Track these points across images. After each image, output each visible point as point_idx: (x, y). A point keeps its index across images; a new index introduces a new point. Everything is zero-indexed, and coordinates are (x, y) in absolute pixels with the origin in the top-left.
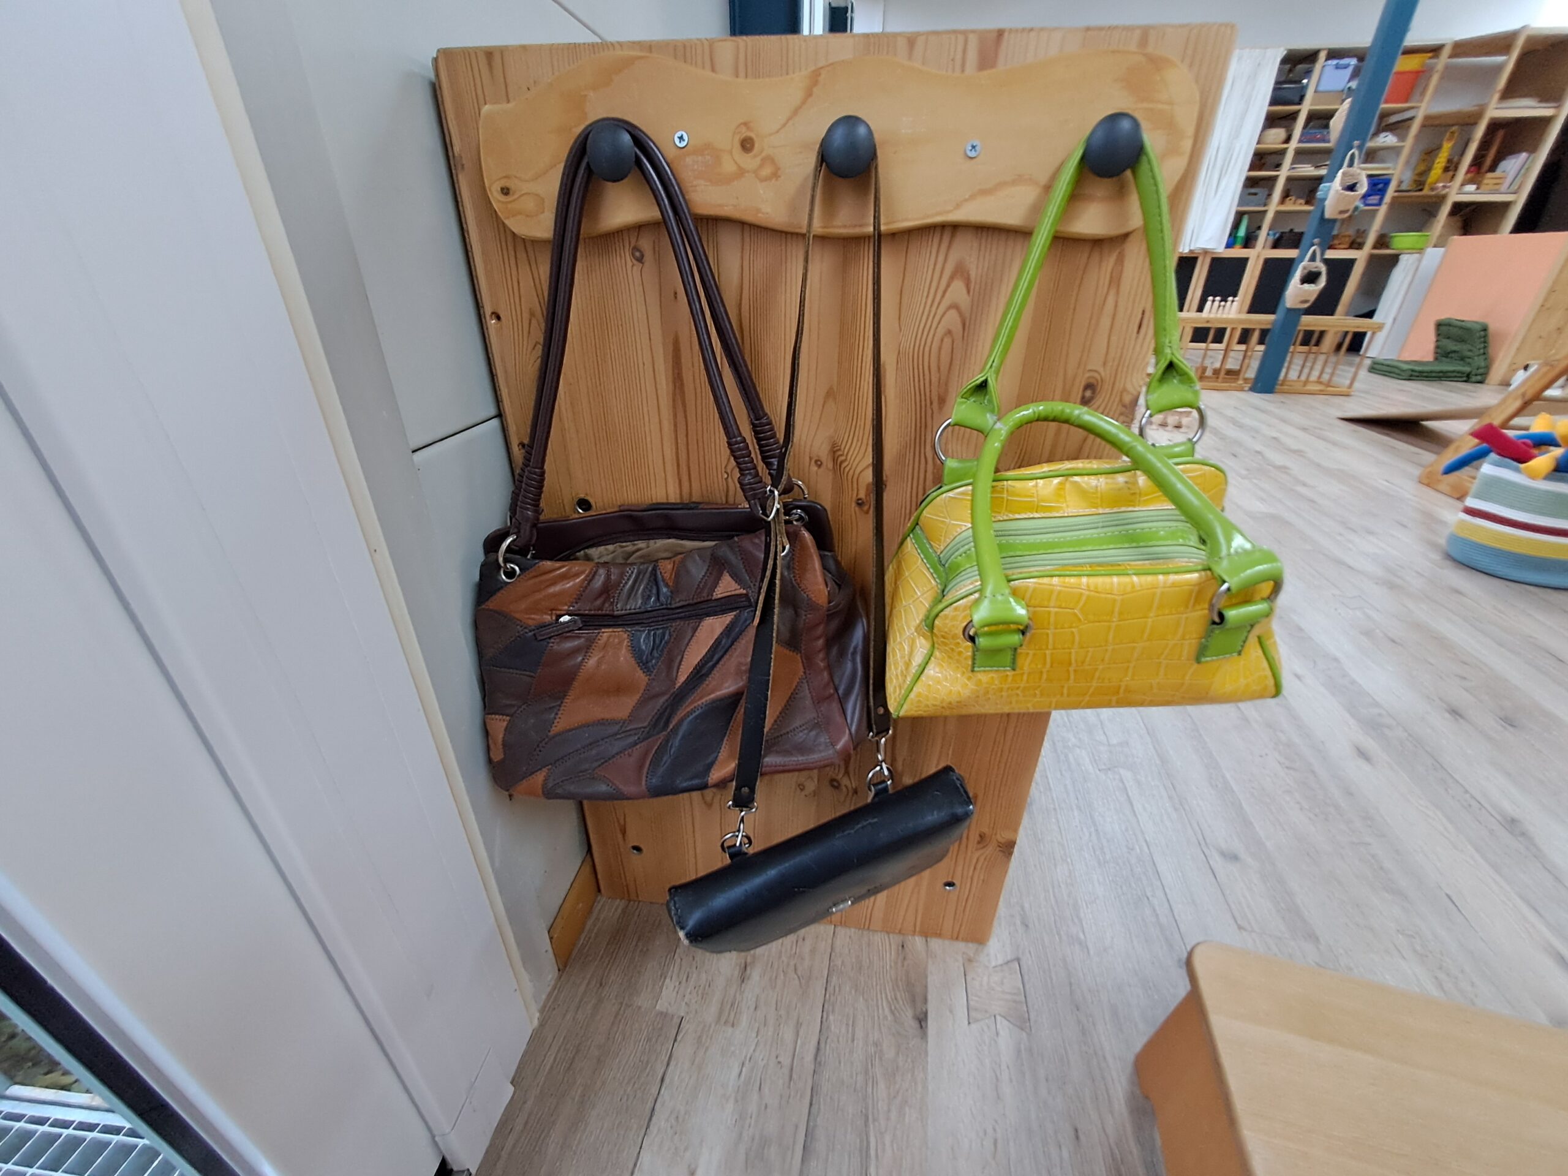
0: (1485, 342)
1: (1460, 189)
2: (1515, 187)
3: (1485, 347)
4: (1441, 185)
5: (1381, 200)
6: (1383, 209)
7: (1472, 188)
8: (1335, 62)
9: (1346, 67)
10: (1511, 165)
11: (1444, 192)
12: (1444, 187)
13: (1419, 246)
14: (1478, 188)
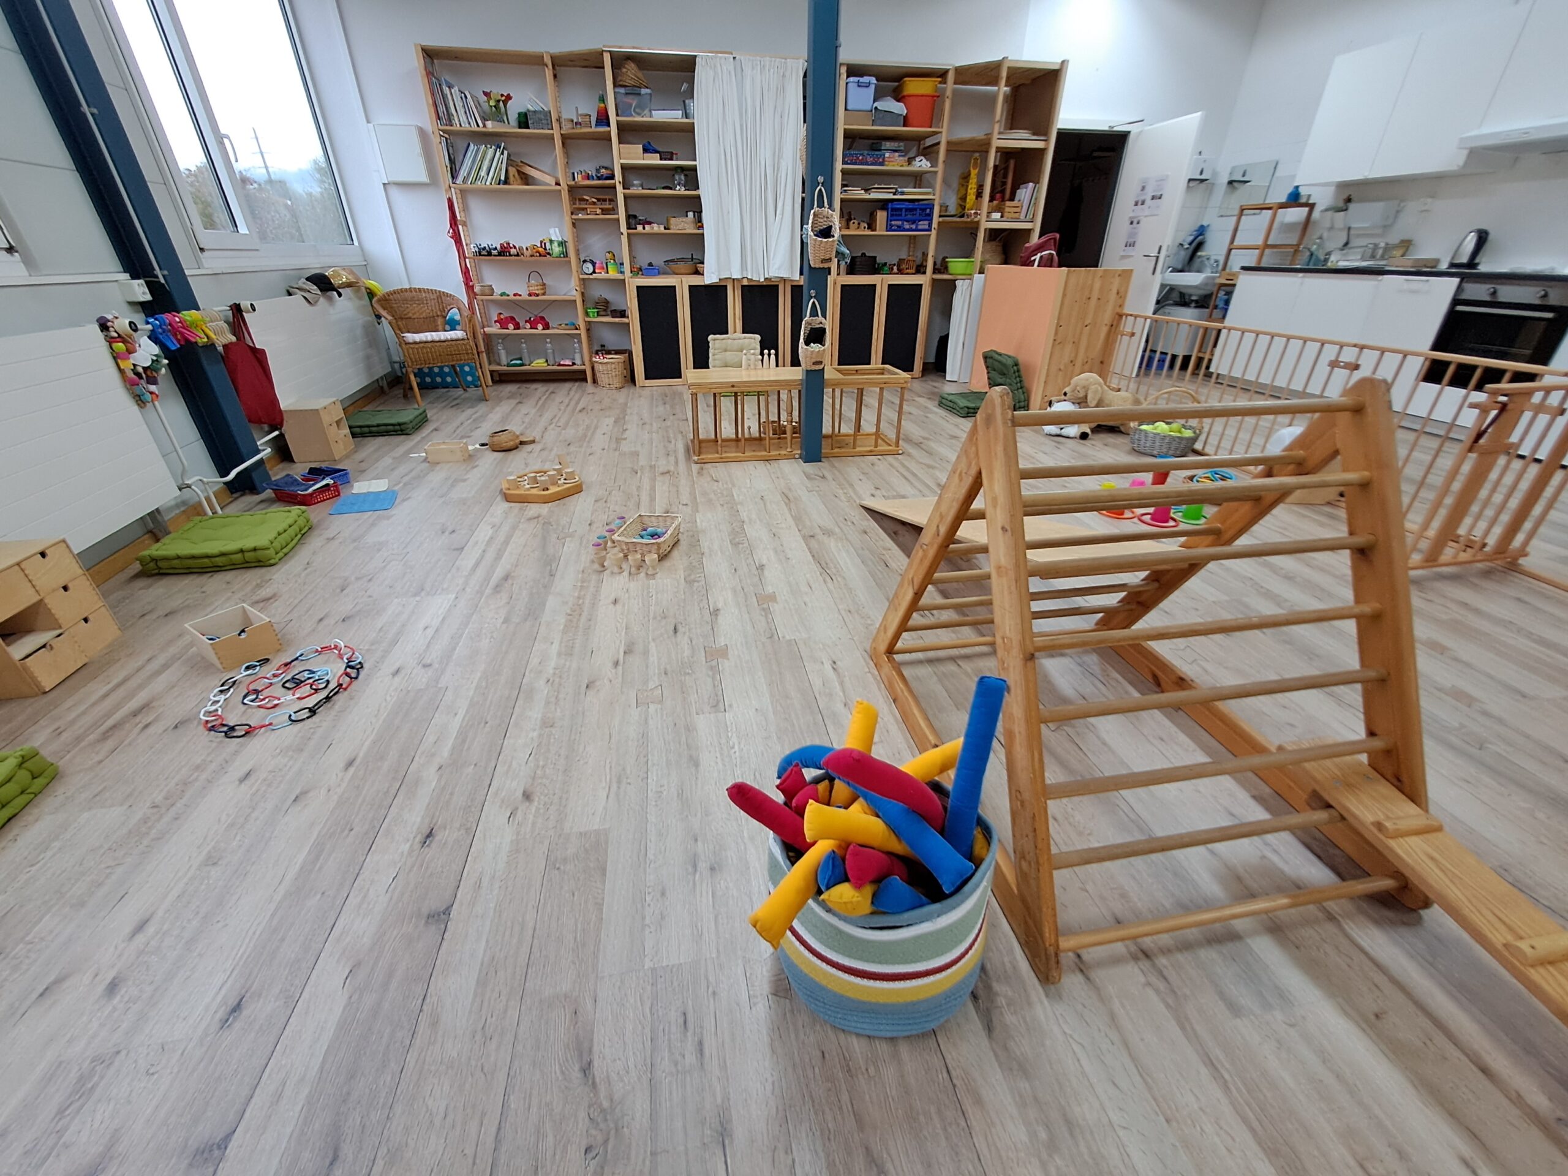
0: (1019, 376)
1: (988, 217)
2: (1030, 216)
3: (1021, 381)
4: (973, 212)
5: (930, 225)
6: (934, 233)
7: (996, 216)
8: (856, 79)
9: (868, 85)
10: (1024, 193)
11: (976, 220)
12: (976, 213)
13: (968, 272)
14: (1002, 217)
